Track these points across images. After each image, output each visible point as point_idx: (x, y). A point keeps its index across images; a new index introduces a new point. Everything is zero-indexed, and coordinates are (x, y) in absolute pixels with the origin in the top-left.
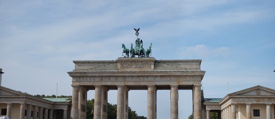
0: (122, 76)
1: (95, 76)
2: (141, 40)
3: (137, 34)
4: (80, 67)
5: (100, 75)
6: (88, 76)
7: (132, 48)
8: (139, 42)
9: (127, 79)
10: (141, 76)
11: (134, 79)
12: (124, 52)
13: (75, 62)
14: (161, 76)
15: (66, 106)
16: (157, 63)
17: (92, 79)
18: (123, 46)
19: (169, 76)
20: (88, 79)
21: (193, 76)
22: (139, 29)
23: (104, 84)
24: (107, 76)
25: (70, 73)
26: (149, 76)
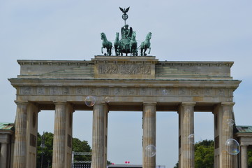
0: (102, 87)
1: (57, 86)
2: (131, 28)
3: (125, 17)
5: (65, 84)
6: (43, 86)
7: (118, 39)
9: (110, 92)
10: (134, 87)
11: (122, 92)
12: (104, 46)
13: (20, 62)
15: (6, 137)
16: (159, 65)
17: (51, 90)
18: (103, 36)
19: (181, 88)
20: (44, 90)
21: (220, 89)
22: (128, 9)
23: (71, 99)
24: (76, 87)
25: (12, 80)
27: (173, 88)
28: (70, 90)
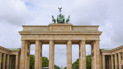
0: (52, 35)
1: (36, 34)
3: (60, 11)
4: (26, 29)
5: (39, 33)
6: (31, 34)
7: (58, 18)
8: (61, 16)
9: (55, 36)
10: (64, 34)
11: (60, 36)
12: (53, 20)
13: (23, 26)
14: (76, 35)
15: (18, 53)
16: (73, 27)
17: (34, 36)
18: (53, 17)
20: (31, 36)
21: (95, 35)
22: (61, 8)
23: (41, 39)
24: (43, 34)
25: (20, 32)
26: (69, 34)
27: (78, 35)
28: (41, 36)
